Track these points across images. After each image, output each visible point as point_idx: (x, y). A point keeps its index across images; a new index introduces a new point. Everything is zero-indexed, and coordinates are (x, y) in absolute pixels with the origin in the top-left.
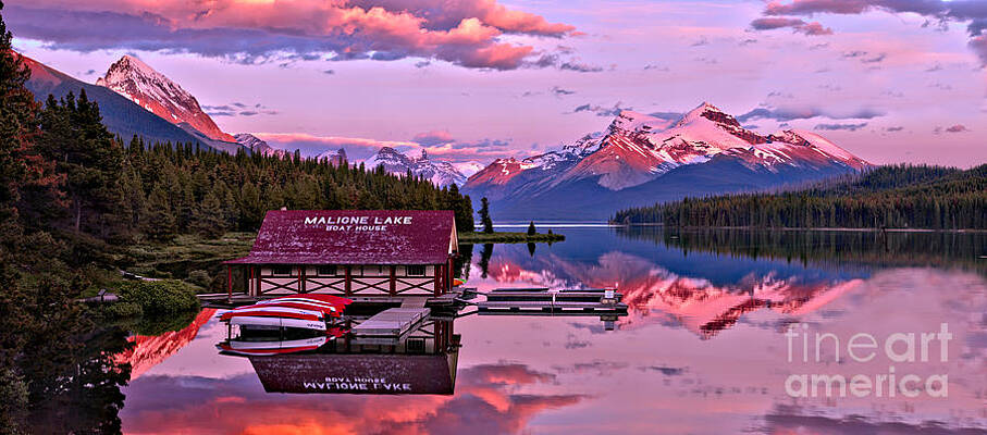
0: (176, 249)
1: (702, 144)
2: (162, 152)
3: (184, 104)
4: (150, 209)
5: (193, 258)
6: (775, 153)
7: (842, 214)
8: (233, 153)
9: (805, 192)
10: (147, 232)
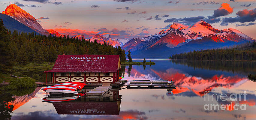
0: (28, 67)
1: (200, 33)
2: (24, 36)
3: (31, 20)
4: (19, 54)
5: (34, 70)
6: (224, 36)
7: (245, 56)
8: (47, 36)
9: (233, 49)
10: (19, 62)
